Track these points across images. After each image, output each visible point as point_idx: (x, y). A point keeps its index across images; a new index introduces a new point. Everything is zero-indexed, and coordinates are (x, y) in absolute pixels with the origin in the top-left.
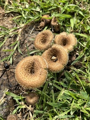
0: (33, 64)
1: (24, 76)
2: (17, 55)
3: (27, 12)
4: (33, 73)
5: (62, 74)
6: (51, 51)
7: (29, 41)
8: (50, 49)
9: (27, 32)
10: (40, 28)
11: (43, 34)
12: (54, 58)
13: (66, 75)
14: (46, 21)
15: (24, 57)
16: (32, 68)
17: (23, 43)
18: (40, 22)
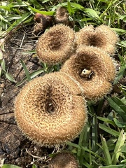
0: (49, 91)
1: (37, 120)
2: (5, 87)
3: (7, 13)
4: (53, 110)
5: (106, 104)
6: (77, 60)
7: (22, 58)
8: (75, 56)
9: (13, 45)
10: (36, 33)
11: (51, 34)
12: (86, 72)
13: (113, 104)
14: (44, 19)
15: (20, 87)
16: (49, 101)
17: (12, 63)
18: (32, 26)
